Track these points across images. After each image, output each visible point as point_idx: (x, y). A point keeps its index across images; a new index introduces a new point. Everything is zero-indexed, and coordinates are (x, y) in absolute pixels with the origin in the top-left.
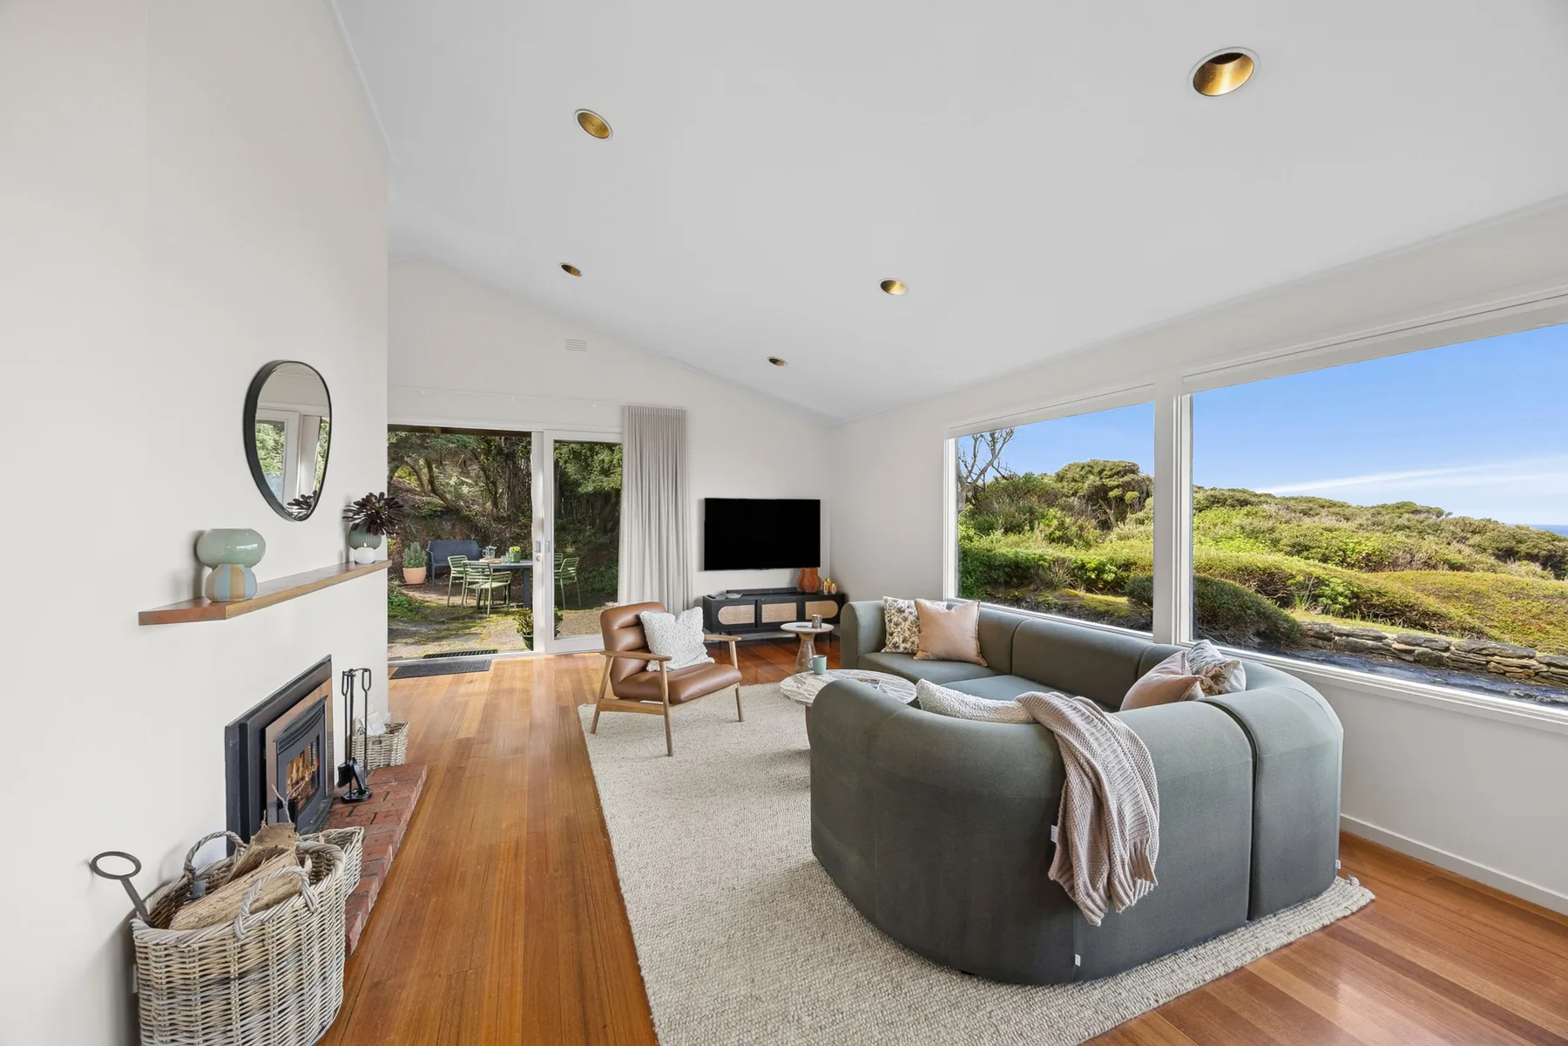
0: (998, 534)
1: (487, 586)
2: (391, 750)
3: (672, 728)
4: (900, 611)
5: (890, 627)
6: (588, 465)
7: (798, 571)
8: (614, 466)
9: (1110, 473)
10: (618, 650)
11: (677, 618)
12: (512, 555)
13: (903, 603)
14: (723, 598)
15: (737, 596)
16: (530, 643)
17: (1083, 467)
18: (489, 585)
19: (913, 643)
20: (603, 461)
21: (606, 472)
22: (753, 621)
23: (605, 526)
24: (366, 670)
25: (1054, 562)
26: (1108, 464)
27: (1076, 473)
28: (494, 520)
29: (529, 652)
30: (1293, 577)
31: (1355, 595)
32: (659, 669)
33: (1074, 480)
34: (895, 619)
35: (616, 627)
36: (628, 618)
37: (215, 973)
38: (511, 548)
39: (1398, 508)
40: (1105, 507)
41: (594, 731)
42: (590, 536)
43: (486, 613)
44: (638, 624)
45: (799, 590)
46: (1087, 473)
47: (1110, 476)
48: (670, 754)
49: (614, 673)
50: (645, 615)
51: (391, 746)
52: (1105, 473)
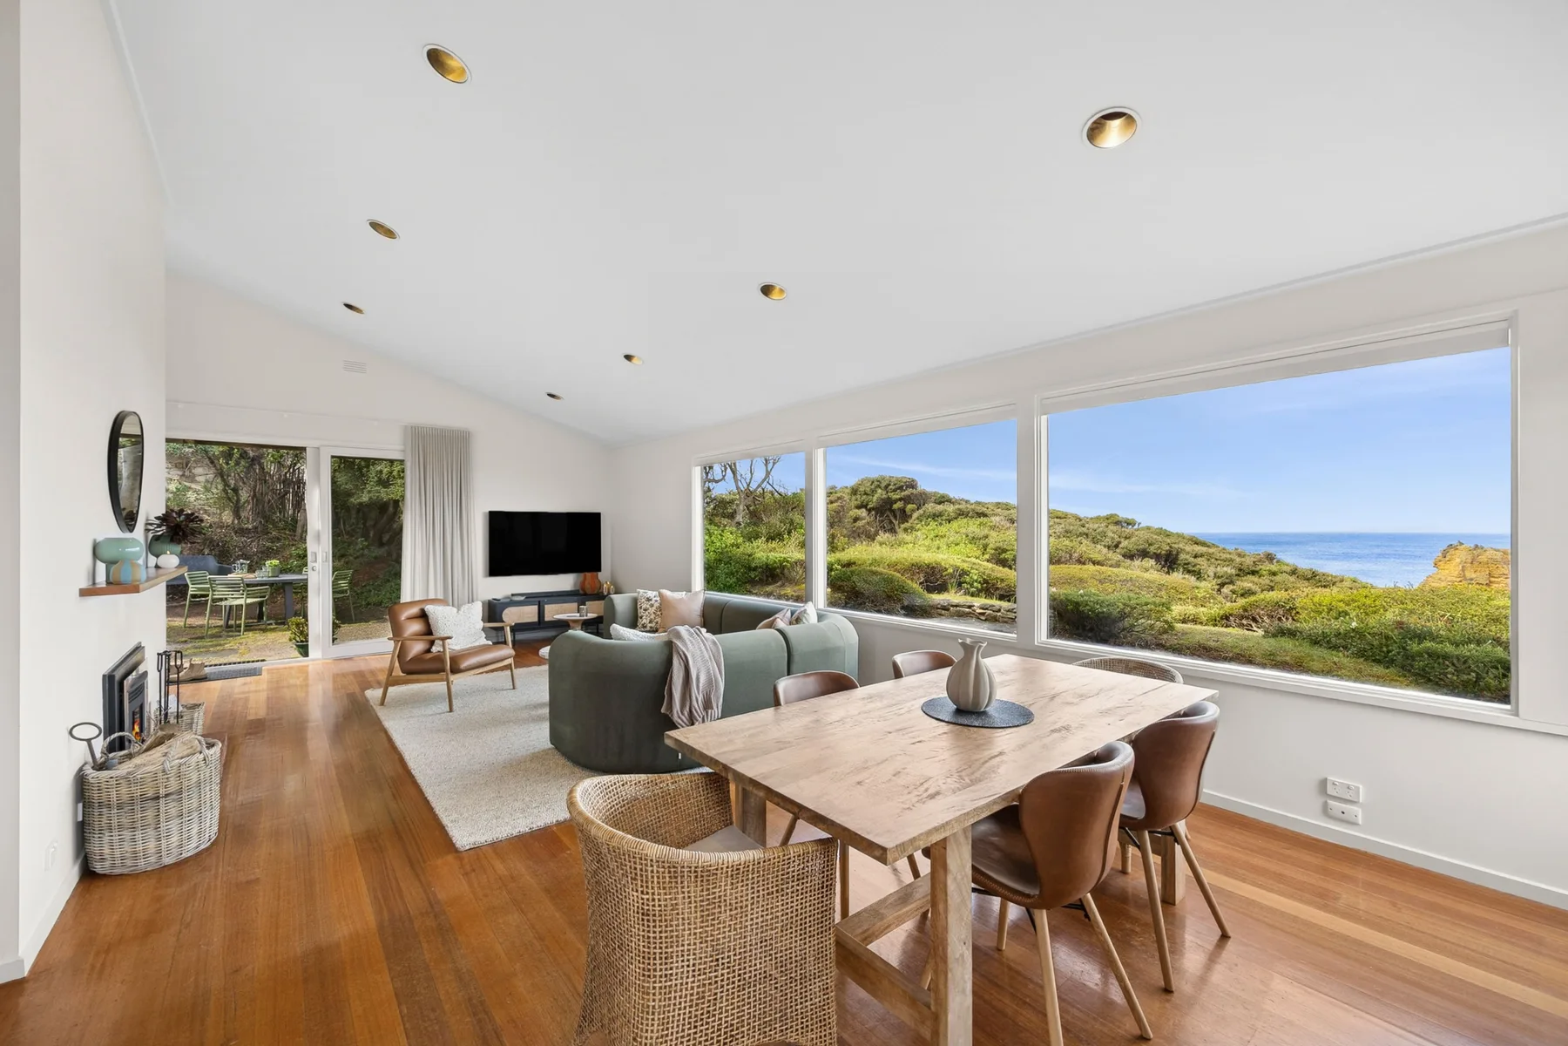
0: (760, 542)
1: (241, 602)
2: (192, 724)
3: (453, 698)
4: (649, 600)
5: (641, 612)
6: (363, 475)
7: (582, 574)
8: (394, 478)
9: (893, 488)
10: (405, 635)
11: (459, 610)
12: (269, 569)
13: (651, 594)
14: (508, 600)
15: (522, 598)
16: (304, 650)
17: (873, 482)
18: (241, 601)
19: (657, 623)
20: (381, 472)
21: (385, 483)
22: (536, 620)
23: (380, 539)
24: (179, 652)
25: (796, 563)
26: (893, 480)
27: (867, 487)
28: (236, 533)
29: (302, 658)
30: (946, 569)
31: (986, 581)
32: (442, 650)
33: (866, 494)
34: (644, 606)
35: (403, 618)
36: (415, 610)
37: (151, 794)
38: (268, 563)
39: (1107, 519)
40: (892, 518)
41: (382, 704)
42: (362, 549)
43: (240, 631)
44: (423, 616)
45: (581, 592)
46: (876, 487)
47: (894, 491)
48: (451, 710)
49: (401, 655)
50: (429, 608)
51: (192, 719)
52: (891, 487)
